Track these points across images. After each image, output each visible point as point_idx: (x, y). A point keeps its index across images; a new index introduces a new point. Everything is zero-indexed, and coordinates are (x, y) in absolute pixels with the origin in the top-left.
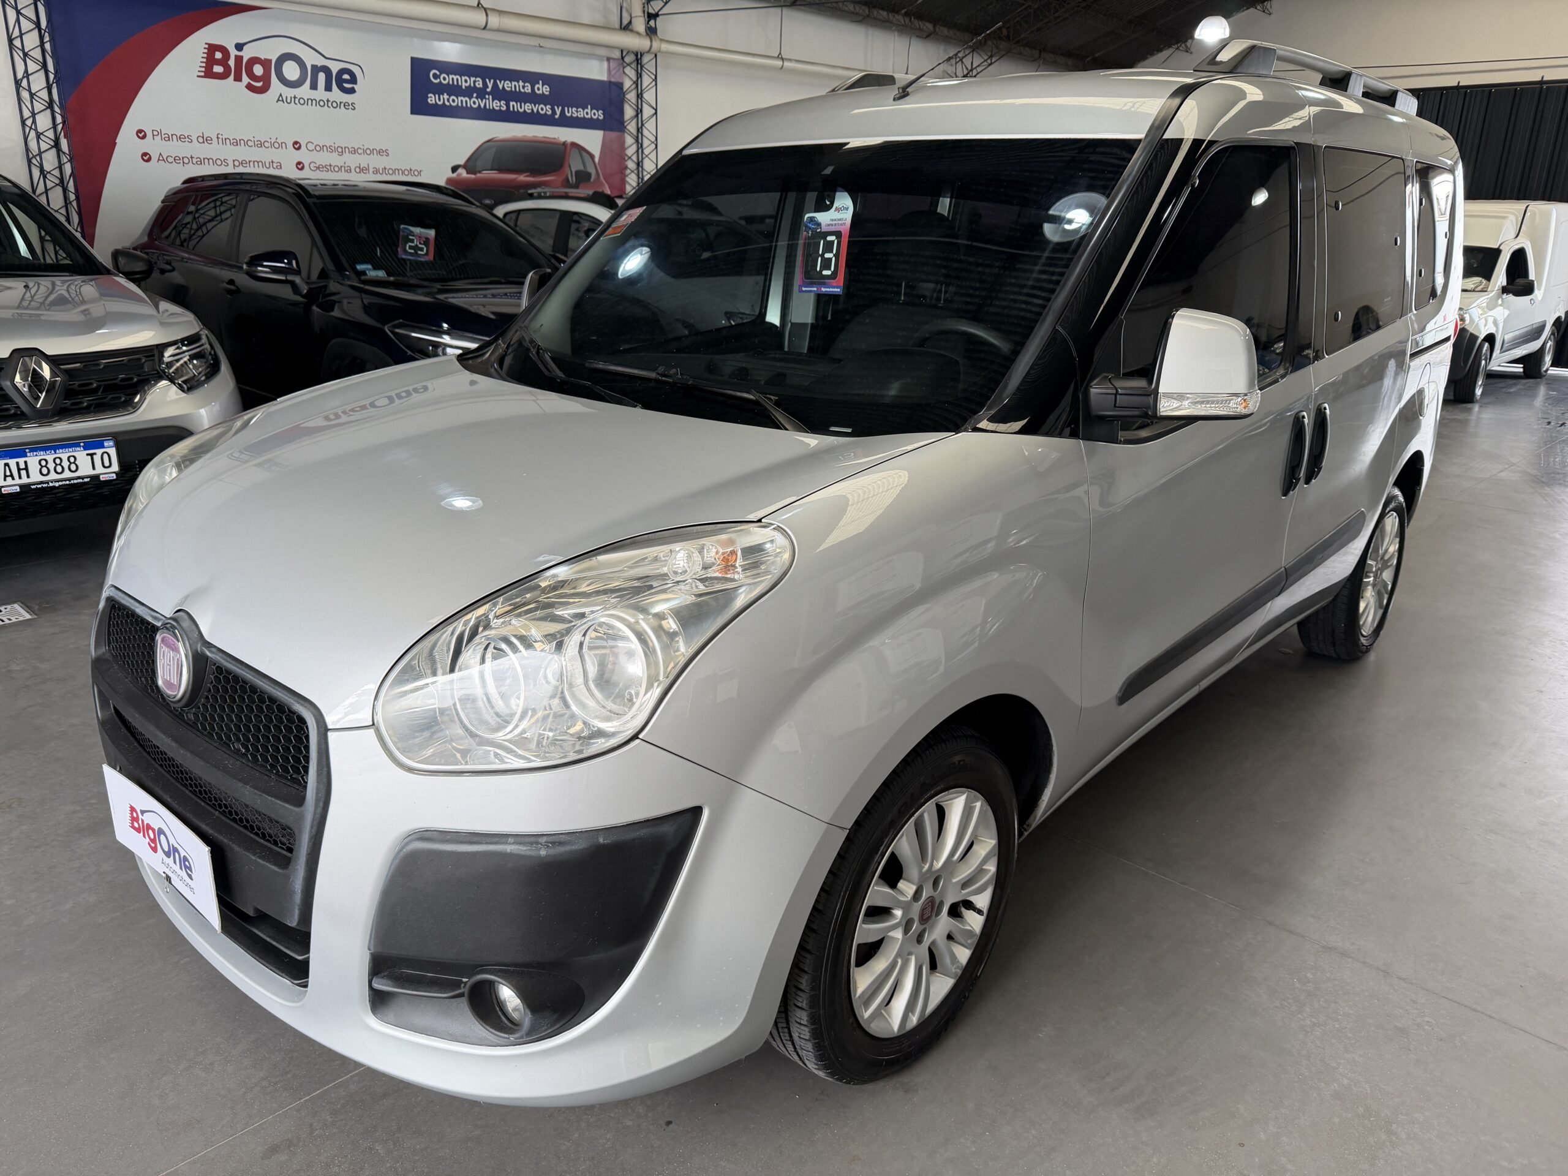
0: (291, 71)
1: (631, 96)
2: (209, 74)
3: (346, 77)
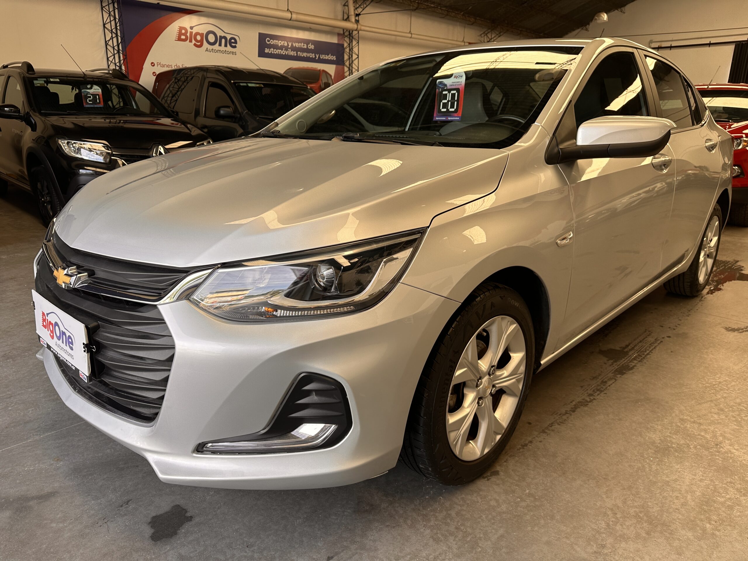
0: (211, 38)
1: (347, 50)
2: (179, 39)
3: (233, 41)
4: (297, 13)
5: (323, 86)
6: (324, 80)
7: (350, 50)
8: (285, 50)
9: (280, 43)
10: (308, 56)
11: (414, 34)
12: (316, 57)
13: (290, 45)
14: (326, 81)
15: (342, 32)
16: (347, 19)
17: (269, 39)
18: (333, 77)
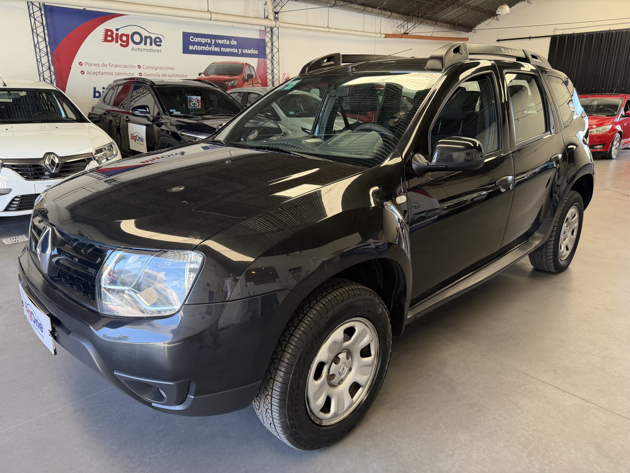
0: (137, 38)
1: (269, 44)
2: (106, 40)
3: (158, 40)
4: (216, 13)
5: (246, 78)
6: (247, 71)
8: (208, 47)
9: (203, 41)
10: (231, 51)
11: (332, 28)
12: (238, 51)
13: (213, 41)
14: (249, 73)
15: (263, 28)
16: (267, 18)
17: (193, 37)
18: (255, 70)
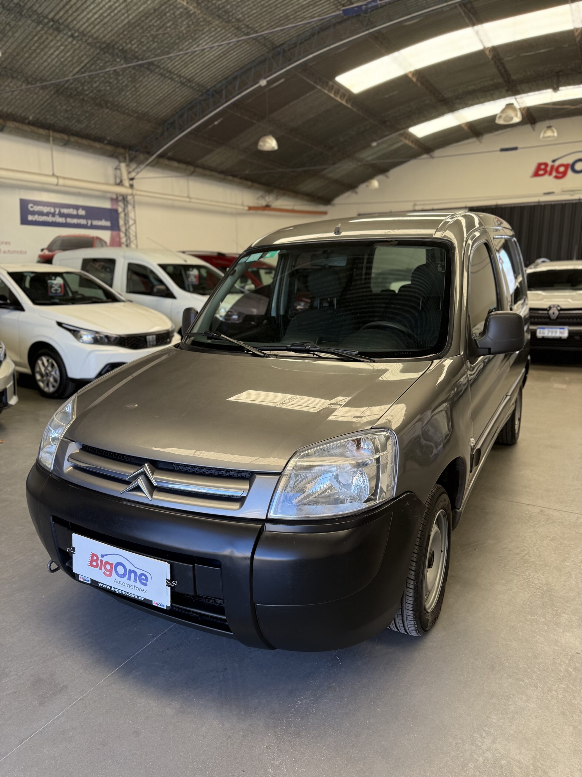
1: (122, 215)
4: (64, 178)
7: (125, 215)
8: (51, 217)
9: (45, 209)
10: (79, 223)
11: (193, 198)
12: (87, 223)
13: (57, 211)
15: (115, 197)
16: (120, 183)
17: (32, 205)
18: (108, 244)
